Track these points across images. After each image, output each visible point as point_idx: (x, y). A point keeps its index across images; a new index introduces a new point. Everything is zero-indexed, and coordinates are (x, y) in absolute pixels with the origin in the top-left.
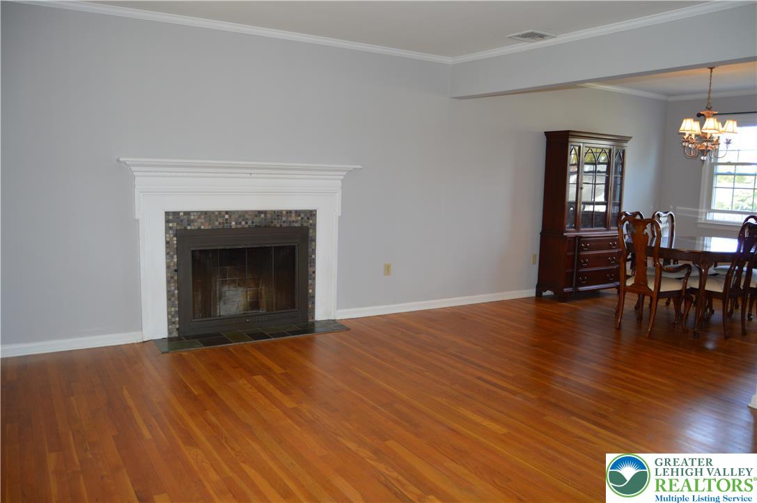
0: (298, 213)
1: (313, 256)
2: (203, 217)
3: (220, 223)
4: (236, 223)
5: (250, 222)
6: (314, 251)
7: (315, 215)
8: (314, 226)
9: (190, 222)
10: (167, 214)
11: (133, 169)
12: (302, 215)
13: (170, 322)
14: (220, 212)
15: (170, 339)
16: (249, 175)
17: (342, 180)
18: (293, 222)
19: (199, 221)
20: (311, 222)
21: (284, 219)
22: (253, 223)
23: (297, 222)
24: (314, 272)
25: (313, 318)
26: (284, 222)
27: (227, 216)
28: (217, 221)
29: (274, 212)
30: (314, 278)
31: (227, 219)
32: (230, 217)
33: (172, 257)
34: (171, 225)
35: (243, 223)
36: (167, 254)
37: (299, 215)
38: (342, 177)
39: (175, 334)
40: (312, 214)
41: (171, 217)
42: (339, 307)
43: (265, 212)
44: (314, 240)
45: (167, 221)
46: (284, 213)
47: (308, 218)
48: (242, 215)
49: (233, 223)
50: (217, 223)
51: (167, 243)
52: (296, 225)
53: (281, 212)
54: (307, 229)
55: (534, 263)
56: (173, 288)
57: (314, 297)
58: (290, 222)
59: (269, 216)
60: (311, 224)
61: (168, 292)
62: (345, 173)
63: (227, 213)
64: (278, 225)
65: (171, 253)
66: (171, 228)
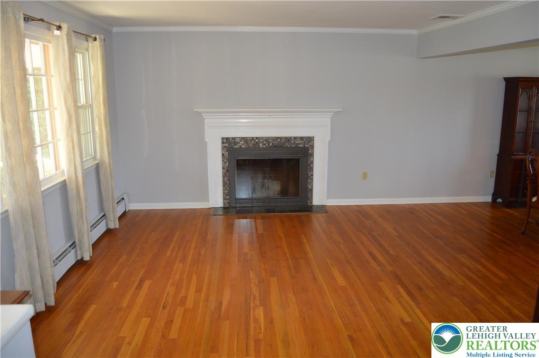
0: (302, 138)
1: (312, 165)
2: (243, 140)
3: (253, 144)
4: (262, 145)
5: (271, 144)
6: (312, 163)
7: (313, 140)
8: (312, 147)
9: (235, 143)
10: (223, 139)
11: (203, 114)
12: (304, 140)
13: (224, 199)
14: (253, 138)
15: (224, 208)
16: (269, 117)
17: (331, 118)
18: (298, 144)
19: (241, 143)
20: (310, 144)
21: (292, 142)
22: (273, 144)
23: (301, 144)
24: (312, 175)
25: (311, 203)
26: (293, 144)
27: (257, 140)
28: (251, 143)
29: (286, 138)
30: (312, 179)
31: (257, 142)
32: (259, 140)
33: (225, 163)
34: (225, 145)
35: (267, 144)
36: (223, 161)
37: (303, 140)
38: (331, 116)
39: (227, 206)
40: (310, 139)
41: (225, 141)
42: (328, 198)
43: (281, 138)
44: (312, 155)
45: (223, 143)
46: (293, 138)
47: (308, 142)
48: (267, 139)
49: (261, 144)
50: (251, 144)
51: (223, 155)
52: (300, 146)
53: (291, 138)
54: (308, 149)
55: (491, 177)
56: (226, 180)
57: (312, 190)
58: (297, 144)
59: (283, 140)
60: (310, 146)
61: (223, 182)
62: (332, 114)
63: (257, 138)
64: (289, 146)
65: (225, 161)
66: (225, 147)
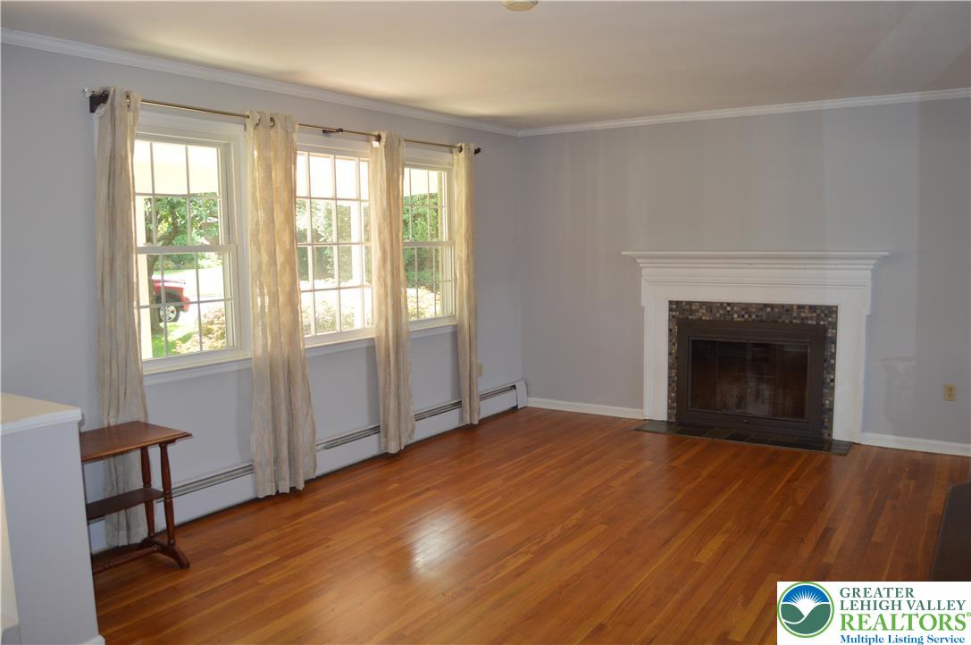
0: (813, 308)
1: (832, 361)
2: (704, 307)
3: (721, 315)
4: (739, 317)
5: (754, 317)
6: (833, 356)
7: (836, 312)
8: (834, 326)
9: (691, 312)
10: (671, 303)
11: (639, 261)
12: (818, 311)
13: (670, 408)
14: (722, 304)
15: (668, 423)
16: (748, 266)
17: (873, 270)
18: (807, 318)
19: (701, 311)
20: (830, 319)
21: (795, 315)
22: (757, 316)
23: (811, 319)
24: (833, 380)
25: (830, 435)
26: (795, 318)
27: (729, 308)
28: (718, 312)
29: (783, 306)
30: (833, 388)
31: (729, 311)
32: (732, 309)
33: (674, 344)
34: (674, 313)
35: (746, 316)
36: (670, 341)
37: (815, 312)
38: (871, 267)
39: (673, 420)
40: (831, 311)
41: (674, 306)
42: (866, 427)
43: (772, 306)
44: (834, 341)
45: (671, 310)
46: (795, 307)
47: (826, 315)
48: (746, 308)
49: (736, 316)
50: (718, 315)
51: (670, 330)
52: (810, 322)
53: (792, 306)
54: (825, 329)
56: (673, 375)
57: (831, 410)
58: (803, 319)
59: (776, 310)
60: (830, 323)
61: (669, 377)
62: (874, 262)
63: (729, 304)
64: (787, 321)
65: (674, 341)
66: (674, 317)
